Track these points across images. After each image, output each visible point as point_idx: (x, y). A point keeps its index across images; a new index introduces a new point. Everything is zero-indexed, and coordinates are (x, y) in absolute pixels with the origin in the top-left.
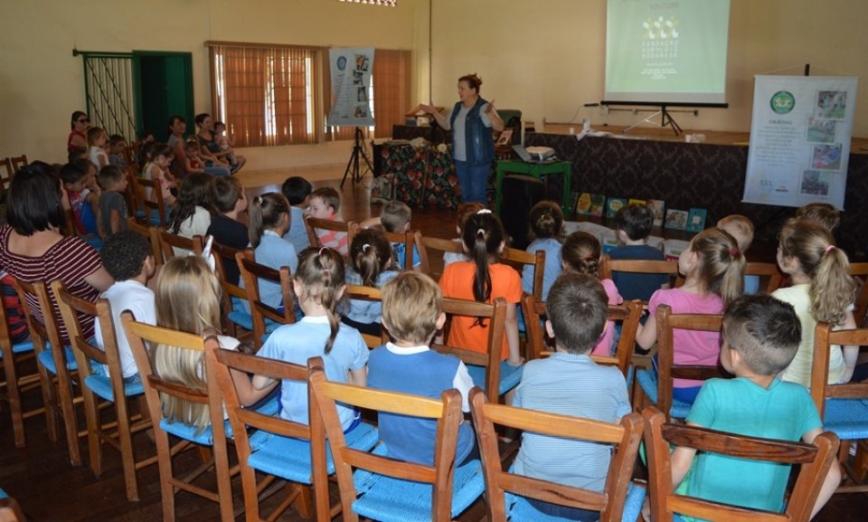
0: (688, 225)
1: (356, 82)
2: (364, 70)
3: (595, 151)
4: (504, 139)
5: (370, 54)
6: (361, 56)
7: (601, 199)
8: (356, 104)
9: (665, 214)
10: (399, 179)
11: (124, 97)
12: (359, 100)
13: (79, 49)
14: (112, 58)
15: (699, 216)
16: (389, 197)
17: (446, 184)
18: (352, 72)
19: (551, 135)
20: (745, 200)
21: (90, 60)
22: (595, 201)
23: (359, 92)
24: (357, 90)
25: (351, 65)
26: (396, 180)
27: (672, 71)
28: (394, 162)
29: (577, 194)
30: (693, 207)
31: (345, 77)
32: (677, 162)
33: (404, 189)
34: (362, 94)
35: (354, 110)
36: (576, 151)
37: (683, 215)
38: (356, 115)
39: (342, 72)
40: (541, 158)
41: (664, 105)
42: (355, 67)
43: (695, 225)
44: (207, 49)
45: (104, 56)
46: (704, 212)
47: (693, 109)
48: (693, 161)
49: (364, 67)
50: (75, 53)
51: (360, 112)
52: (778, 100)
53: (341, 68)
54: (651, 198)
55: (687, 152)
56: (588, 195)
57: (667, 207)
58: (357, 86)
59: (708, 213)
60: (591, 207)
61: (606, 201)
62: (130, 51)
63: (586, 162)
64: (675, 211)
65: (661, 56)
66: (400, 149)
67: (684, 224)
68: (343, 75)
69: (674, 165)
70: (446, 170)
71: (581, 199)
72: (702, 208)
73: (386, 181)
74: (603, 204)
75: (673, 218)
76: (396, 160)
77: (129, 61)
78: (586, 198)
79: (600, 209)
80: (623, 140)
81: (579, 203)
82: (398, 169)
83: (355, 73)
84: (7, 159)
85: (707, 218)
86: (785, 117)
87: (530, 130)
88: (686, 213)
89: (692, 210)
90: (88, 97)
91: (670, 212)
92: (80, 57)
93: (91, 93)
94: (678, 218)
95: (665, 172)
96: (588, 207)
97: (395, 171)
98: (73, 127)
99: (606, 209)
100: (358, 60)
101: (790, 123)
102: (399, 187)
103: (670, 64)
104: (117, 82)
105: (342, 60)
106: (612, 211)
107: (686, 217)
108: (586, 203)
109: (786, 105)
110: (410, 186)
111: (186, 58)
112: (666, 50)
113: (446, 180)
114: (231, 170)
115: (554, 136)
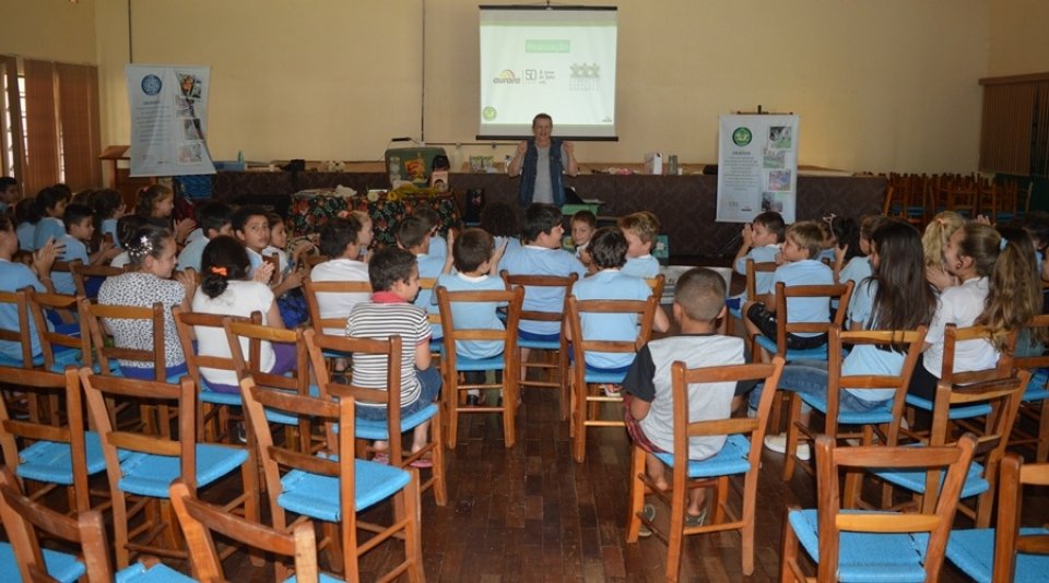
1: (182, 113)
2: (195, 96)
6: (188, 77)
12: (188, 138)
18: (174, 99)
20: (718, 219)
23: (188, 127)
24: (183, 123)
25: (172, 88)
31: (160, 105)
34: (192, 129)
35: (180, 152)
38: (181, 161)
39: (150, 99)
43: (661, 251)
46: (665, 238)
49: (194, 91)
51: (188, 155)
52: (738, 135)
58: (183, 117)
68: (155, 102)
69: (635, 197)
70: (392, 222)
76: (323, 215)
83: (179, 99)
86: (746, 148)
101: (749, 153)
109: (745, 138)
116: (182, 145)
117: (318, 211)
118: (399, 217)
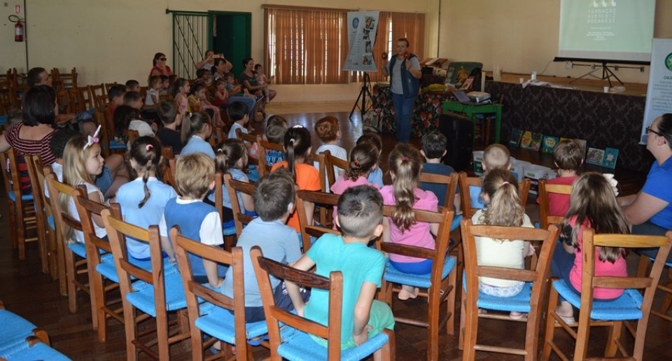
0: (604, 162)
1: (365, 38)
2: (371, 28)
3: (536, 98)
4: (467, 85)
5: (376, 16)
6: (369, 18)
7: (539, 136)
8: (364, 54)
9: (587, 151)
10: (385, 113)
11: (200, 44)
12: (366, 52)
13: (170, 9)
14: (193, 15)
15: (612, 154)
16: (376, 126)
17: (418, 118)
18: (362, 31)
19: (504, 83)
20: (641, 143)
21: (177, 17)
22: (535, 138)
23: (367, 45)
24: (365, 44)
25: (362, 24)
26: (382, 114)
27: (610, 34)
28: (381, 100)
29: (522, 132)
30: (608, 147)
31: (358, 33)
32: (596, 108)
33: (387, 121)
34: (368, 47)
35: (363, 59)
36: (521, 96)
37: (601, 153)
38: (364, 63)
39: (355, 30)
40: (478, 101)
41: (604, 62)
42: (364, 26)
43: (609, 162)
44: (263, 10)
45: (187, 14)
46: (617, 151)
47: (639, 66)
48: (608, 109)
49: (371, 26)
50: (168, 11)
51: (367, 60)
52: (671, 60)
53: (355, 27)
54: (576, 137)
55: (604, 101)
56: (530, 133)
57: (589, 145)
58: (365, 40)
59: (620, 153)
60: (531, 143)
61: (543, 137)
62: (207, 11)
63: (529, 106)
64: (595, 149)
65: (603, 21)
66: (386, 90)
67: (601, 161)
68: (356, 32)
69: (594, 111)
70: (419, 107)
71: (524, 136)
72: (616, 147)
73: (375, 114)
74: (540, 140)
75: (592, 155)
76: (383, 98)
77: (205, 18)
78: (528, 135)
79: (538, 145)
80: (556, 89)
81: (523, 139)
82: (384, 105)
83: (364, 30)
84: (102, 84)
85: (618, 156)
87: (489, 79)
88: (603, 151)
89: (608, 149)
90: (174, 43)
91: (591, 150)
92: (171, 14)
93: (177, 41)
94: (596, 155)
95: (587, 116)
96: (529, 142)
97: (382, 107)
98: (155, 63)
99: (542, 144)
100: (367, 21)
102: (384, 119)
103: (610, 28)
104: (195, 33)
105: (356, 20)
106: (547, 147)
107: (603, 155)
108: (528, 139)
110: (392, 119)
111: (248, 16)
112: (607, 16)
113: (419, 116)
114: (257, 100)
115: (506, 84)
116: (364, 55)
117: (383, 95)
118: (423, 105)
